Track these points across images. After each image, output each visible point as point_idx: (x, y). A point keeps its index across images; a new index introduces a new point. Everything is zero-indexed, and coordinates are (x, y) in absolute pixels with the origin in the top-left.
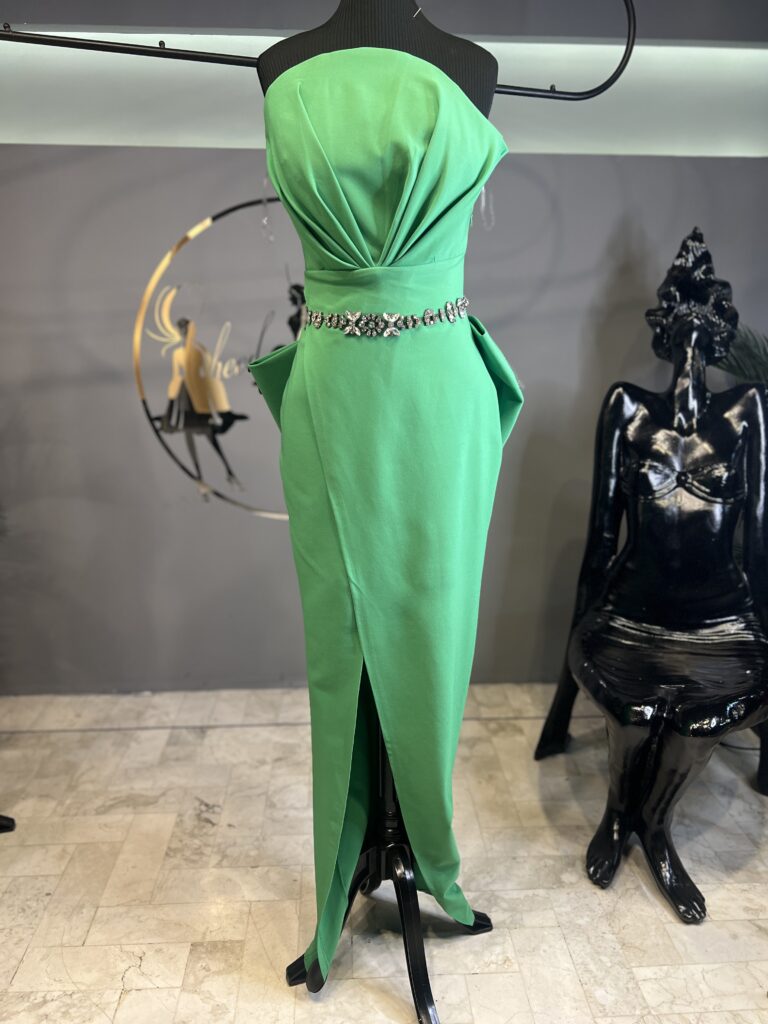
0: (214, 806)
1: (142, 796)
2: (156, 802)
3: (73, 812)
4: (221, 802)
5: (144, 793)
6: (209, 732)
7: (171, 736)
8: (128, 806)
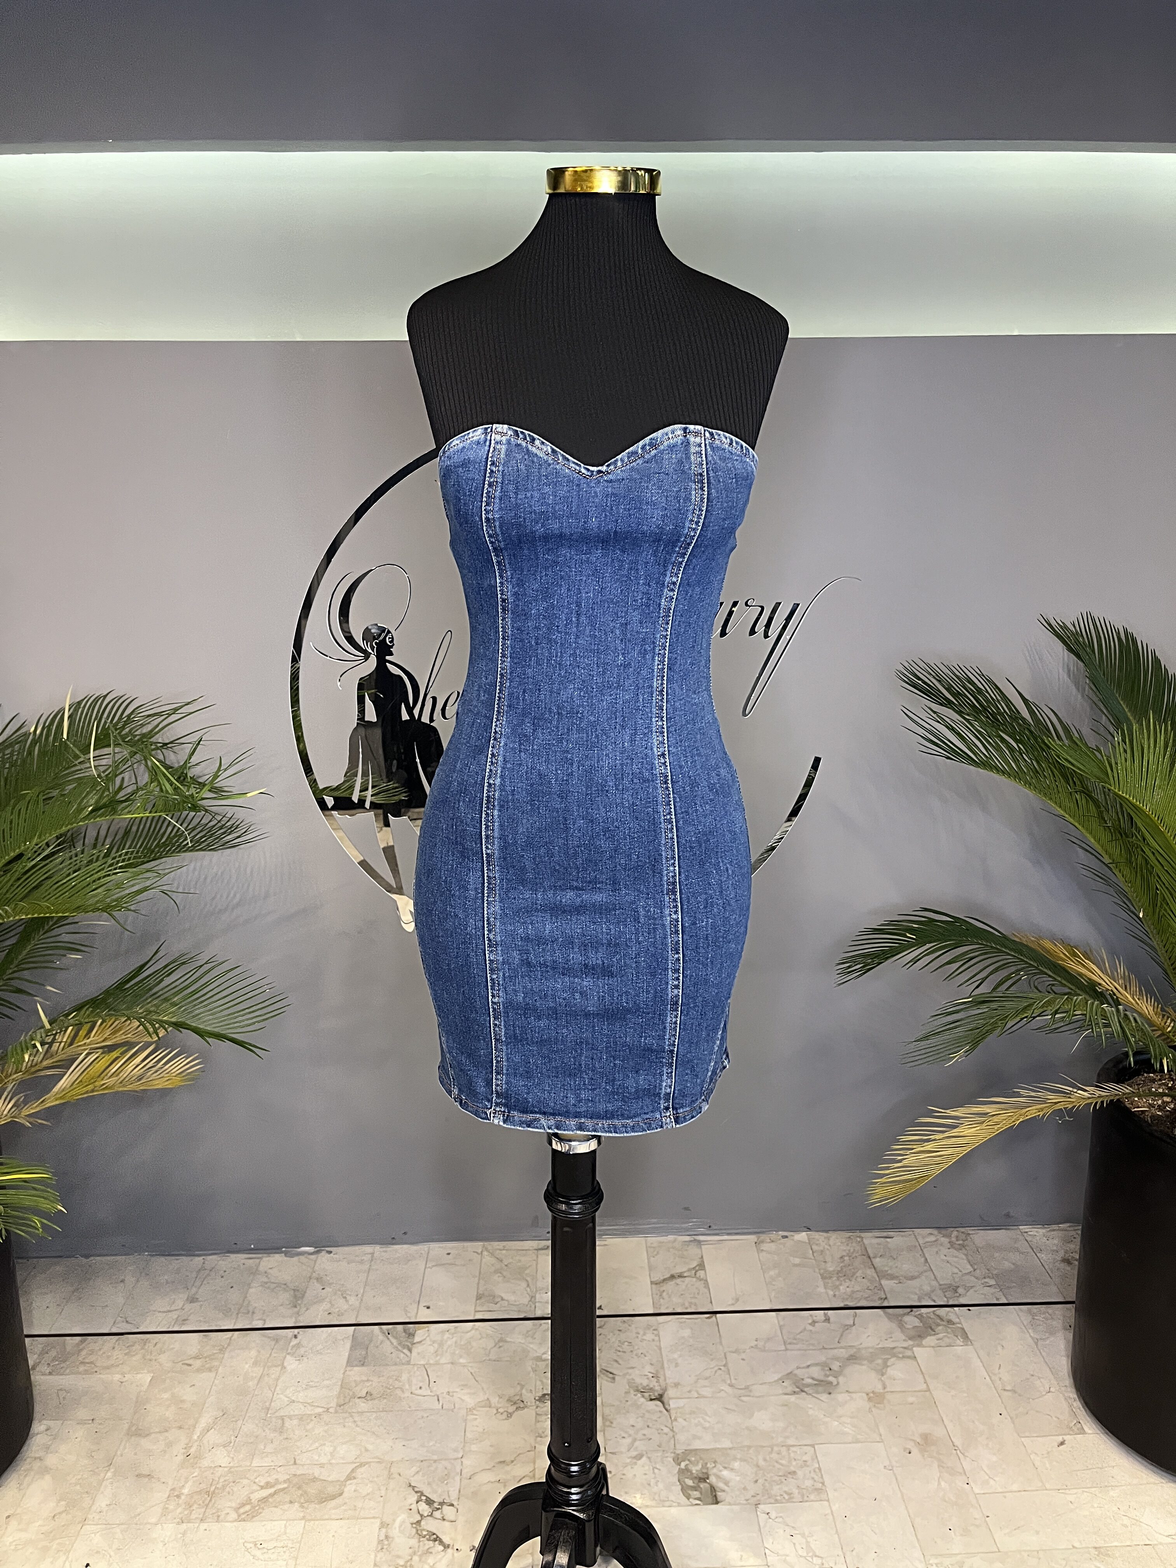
0: (442, 1504)
1: (314, 1479)
2: (341, 1494)
3: (197, 1513)
4: (453, 1499)
5: (317, 1472)
6: (421, 1333)
7: (356, 1343)
8: (291, 1502)
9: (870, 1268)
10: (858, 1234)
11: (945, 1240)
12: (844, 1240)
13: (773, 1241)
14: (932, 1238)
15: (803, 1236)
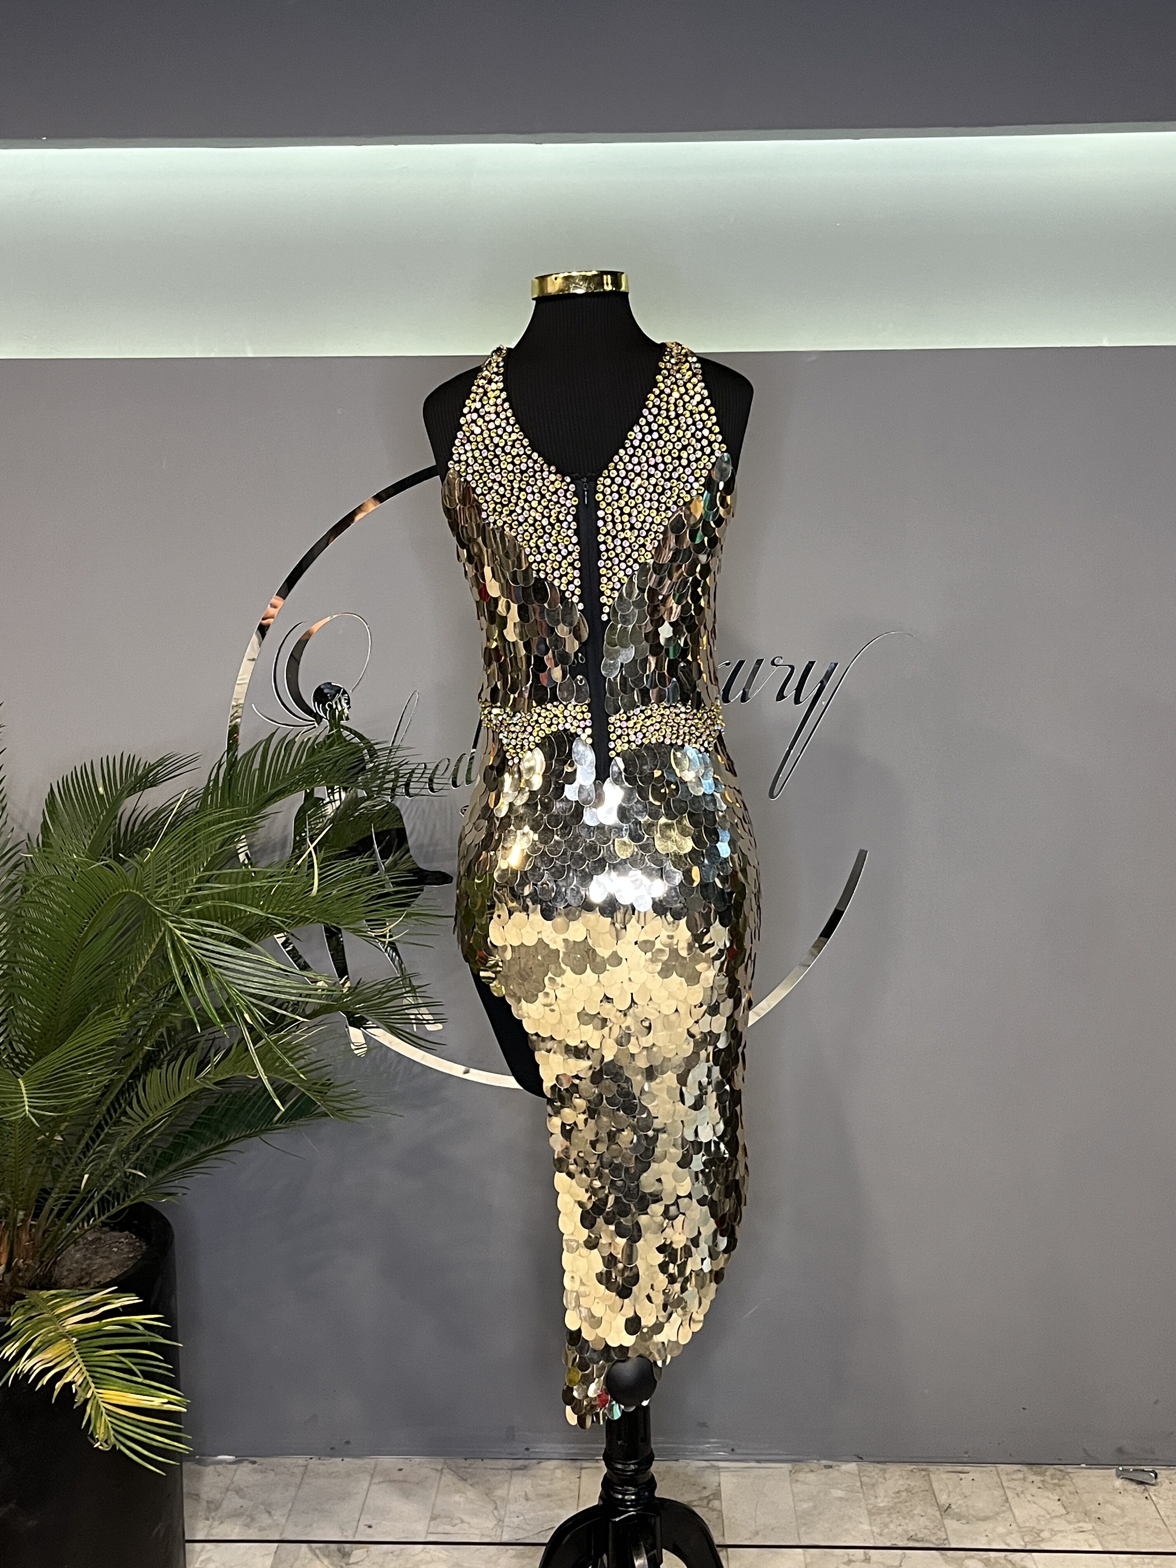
7: (278, 1561)
9: (932, 1505)
10: (924, 1466)
11: (1037, 1479)
12: (904, 1473)
13: (812, 1471)
14: (1021, 1475)
15: (852, 1467)
